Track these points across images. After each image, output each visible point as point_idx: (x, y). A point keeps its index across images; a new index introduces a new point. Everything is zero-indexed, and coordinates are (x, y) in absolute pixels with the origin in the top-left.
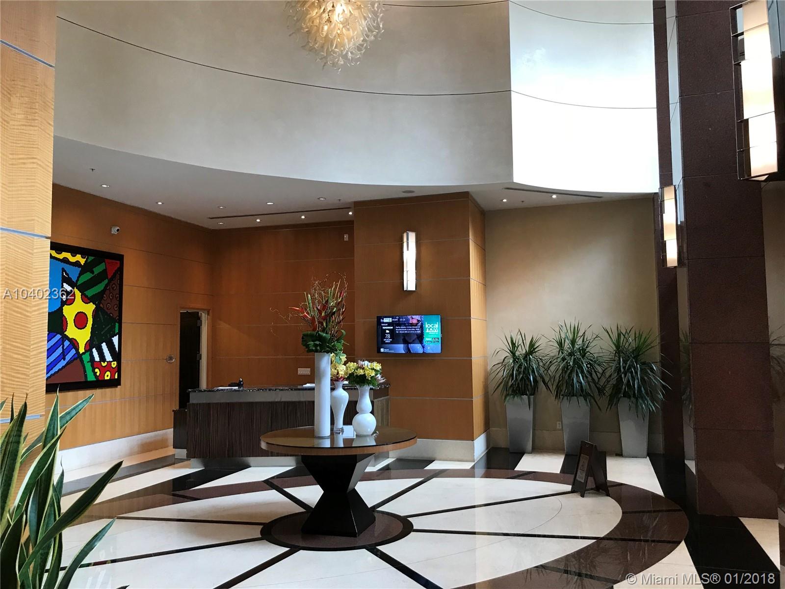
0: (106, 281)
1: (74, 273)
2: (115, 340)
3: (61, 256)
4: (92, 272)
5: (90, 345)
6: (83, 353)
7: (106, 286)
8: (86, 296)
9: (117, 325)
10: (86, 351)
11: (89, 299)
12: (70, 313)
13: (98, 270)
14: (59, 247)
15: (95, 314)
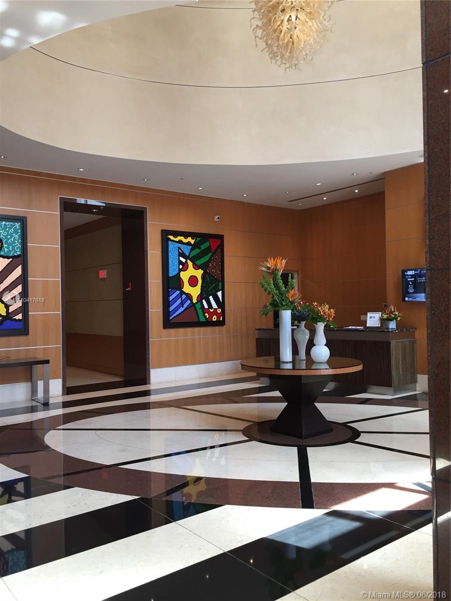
0: (211, 254)
1: (186, 250)
2: (220, 294)
3: (177, 239)
4: (200, 248)
5: (200, 298)
6: (196, 303)
7: (211, 257)
8: (196, 265)
9: (220, 284)
10: (198, 302)
11: (198, 266)
12: (185, 276)
13: (203, 247)
14: (176, 234)
15: (203, 277)
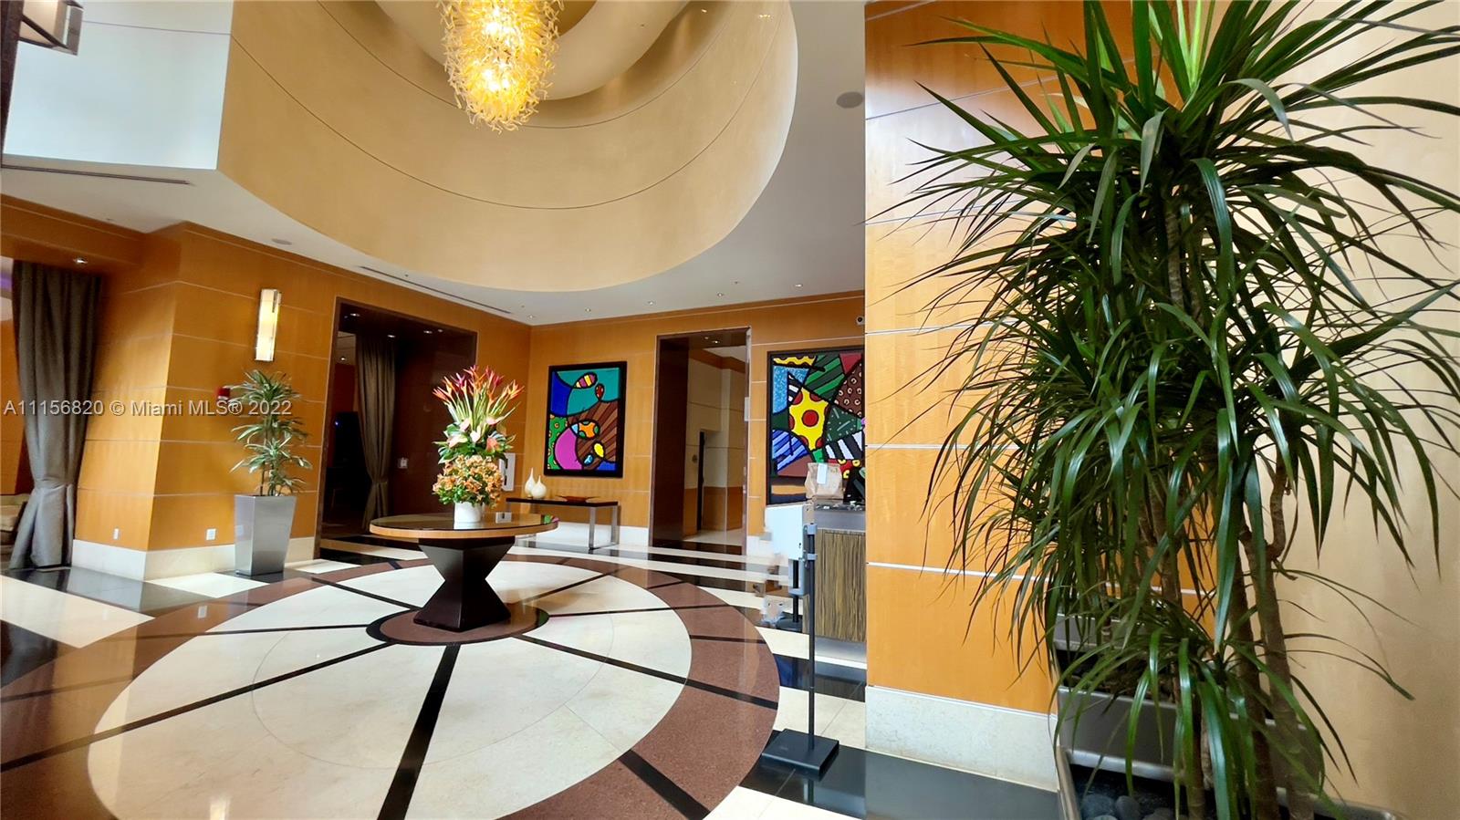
0: (842, 376)
1: (800, 375)
2: (858, 437)
3: (786, 362)
4: (823, 370)
5: (822, 443)
6: (814, 450)
7: (841, 381)
8: (817, 395)
9: (858, 421)
10: (817, 448)
11: (820, 397)
12: (797, 412)
13: (827, 368)
14: (783, 355)
15: (828, 412)
